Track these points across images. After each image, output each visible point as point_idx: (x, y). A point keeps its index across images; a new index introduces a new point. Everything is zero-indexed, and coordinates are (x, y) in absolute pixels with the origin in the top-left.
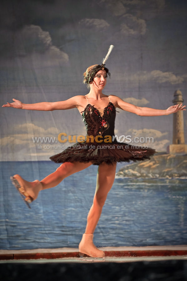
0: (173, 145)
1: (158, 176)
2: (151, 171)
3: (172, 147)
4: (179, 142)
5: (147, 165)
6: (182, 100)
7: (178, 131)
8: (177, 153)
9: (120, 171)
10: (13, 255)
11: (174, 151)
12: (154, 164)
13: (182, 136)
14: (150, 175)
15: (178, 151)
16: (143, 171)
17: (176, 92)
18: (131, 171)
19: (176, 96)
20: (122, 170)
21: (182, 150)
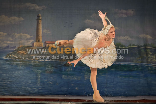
0: (36, 43)
1: (27, 58)
2: (23, 56)
3: (35, 44)
4: (39, 41)
5: (22, 53)
6: (41, 19)
7: (39, 35)
8: (37, 47)
9: (7, 55)
11: (36, 46)
12: (25, 52)
13: (41, 38)
14: (23, 58)
15: (38, 46)
16: (19, 56)
17: (38, 15)
18: (13, 56)
19: (38, 17)
21: (40, 46)
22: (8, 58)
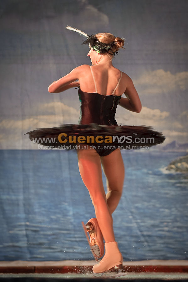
9: (171, 164)
10: (35, 267)
18: (185, 165)
20: (174, 163)
22: (173, 172)
